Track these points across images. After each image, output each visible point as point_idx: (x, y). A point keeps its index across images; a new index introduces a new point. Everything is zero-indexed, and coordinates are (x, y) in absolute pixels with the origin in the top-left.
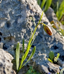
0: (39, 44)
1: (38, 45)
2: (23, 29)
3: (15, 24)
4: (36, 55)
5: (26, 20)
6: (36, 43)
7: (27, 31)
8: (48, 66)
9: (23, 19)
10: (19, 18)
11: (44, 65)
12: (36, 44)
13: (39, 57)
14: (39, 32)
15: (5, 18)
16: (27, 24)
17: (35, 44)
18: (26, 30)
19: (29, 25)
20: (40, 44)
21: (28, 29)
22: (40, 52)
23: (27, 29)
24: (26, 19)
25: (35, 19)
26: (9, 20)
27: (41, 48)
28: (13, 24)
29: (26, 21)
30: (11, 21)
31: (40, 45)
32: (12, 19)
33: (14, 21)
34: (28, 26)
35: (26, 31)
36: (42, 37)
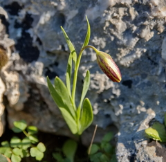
0: (146, 80)
1: (144, 83)
2: (96, 38)
3: (78, 21)
4: (131, 107)
5: (104, 15)
6: (139, 76)
7: (109, 42)
8: (133, 151)
9: (99, 11)
10: (90, 6)
11: (125, 145)
12: (138, 78)
13: (137, 114)
14: (145, 50)
15: (53, 3)
16: (107, 24)
17: (136, 77)
18: (105, 39)
19: (113, 30)
20: (149, 82)
21: (112, 38)
22: (143, 103)
23: (109, 39)
24: (106, 11)
25: (137, 13)
26: (62, 8)
27: (150, 92)
28: (73, 20)
29: (105, 17)
30: (68, 13)
31: (149, 84)
32: (71, 5)
33: (76, 12)
34: (109, 31)
35: (106, 42)
36: (156, 64)
